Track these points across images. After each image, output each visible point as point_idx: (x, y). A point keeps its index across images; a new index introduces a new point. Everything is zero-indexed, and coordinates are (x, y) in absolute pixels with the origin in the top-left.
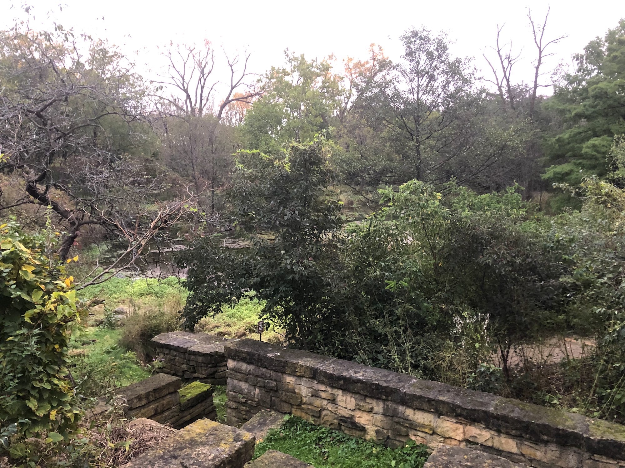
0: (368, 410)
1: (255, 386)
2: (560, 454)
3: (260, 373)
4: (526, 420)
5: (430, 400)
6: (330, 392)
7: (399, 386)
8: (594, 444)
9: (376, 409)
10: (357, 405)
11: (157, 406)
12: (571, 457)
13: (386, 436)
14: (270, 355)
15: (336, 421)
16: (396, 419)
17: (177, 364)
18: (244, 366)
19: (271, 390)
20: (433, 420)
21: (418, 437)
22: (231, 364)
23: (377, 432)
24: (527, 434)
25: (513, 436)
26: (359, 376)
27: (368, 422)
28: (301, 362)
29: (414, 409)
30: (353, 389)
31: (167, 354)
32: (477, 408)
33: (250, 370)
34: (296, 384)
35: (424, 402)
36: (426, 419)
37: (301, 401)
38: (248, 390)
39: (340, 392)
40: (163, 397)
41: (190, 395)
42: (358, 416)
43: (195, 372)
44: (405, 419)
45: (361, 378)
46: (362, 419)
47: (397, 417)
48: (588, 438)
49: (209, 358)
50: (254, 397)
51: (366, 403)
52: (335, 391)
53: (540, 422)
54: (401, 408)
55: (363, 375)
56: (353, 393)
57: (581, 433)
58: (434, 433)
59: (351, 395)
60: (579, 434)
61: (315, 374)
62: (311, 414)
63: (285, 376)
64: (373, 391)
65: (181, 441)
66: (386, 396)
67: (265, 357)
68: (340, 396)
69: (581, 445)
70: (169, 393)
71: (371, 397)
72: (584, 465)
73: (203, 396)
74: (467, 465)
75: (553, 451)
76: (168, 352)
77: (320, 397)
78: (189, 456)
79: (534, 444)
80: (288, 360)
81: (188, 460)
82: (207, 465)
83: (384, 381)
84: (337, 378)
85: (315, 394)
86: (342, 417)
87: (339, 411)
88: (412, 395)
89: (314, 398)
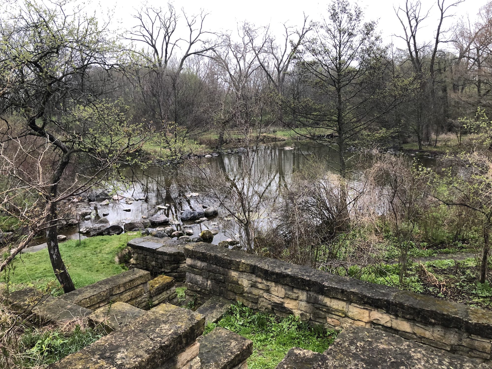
0: (294, 298)
1: (207, 279)
2: (445, 334)
3: (211, 269)
4: (418, 307)
5: (343, 291)
6: (265, 284)
7: (319, 280)
8: (471, 327)
9: (301, 297)
10: (286, 294)
11: (132, 294)
12: (452, 336)
13: (308, 318)
14: (219, 255)
16: (317, 306)
17: (148, 261)
18: (199, 264)
19: (220, 281)
20: (345, 307)
21: (333, 320)
22: (189, 261)
23: (302, 315)
24: (418, 318)
25: (408, 319)
26: (289, 272)
27: (294, 307)
28: (243, 261)
29: (331, 298)
30: (284, 282)
31: (140, 254)
32: (381, 298)
33: (203, 267)
34: (239, 278)
35: (339, 292)
36: (340, 306)
37: (243, 290)
38: (202, 282)
39: (273, 284)
40: (137, 286)
41: (158, 285)
42: (287, 302)
43: (162, 268)
44: (324, 306)
45: (290, 273)
46: (289, 305)
47: (317, 304)
48: (467, 322)
49: (173, 257)
50: (206, 287)
51: (293, 292)
52: (269, 283)
53: (429, 309)
54: (320, 297)
55: (291, 272)
56: (283, 285)
57: (461, 318)
58: (346, 316)
59: (281, 286)
60: (460, 319)
61: (254, 270)
62: (250, 300)
63: (231, 271)
64: (298, 284)
65: (148, 319)
66: (309, 287)
67: (216, 256)
68: (273, 287)
69: (461, 327)
70: (142, 284)
71: (297, 288)
72: (463, 342)
73: (167, 286)
74: (368, 341)
75: (439, 331)
76: (141, 252)
77: (257, 288)
78: (153, 331)
79: (424, 325)
80: (232, 259)
81: (153, 334)
82: (167, 338)
83: (308, 276)
84: (271, 273)
85: (254, 285)
86: (274, 303)
87: (272, 299)
88: (329, 287)
89: (253, 288)
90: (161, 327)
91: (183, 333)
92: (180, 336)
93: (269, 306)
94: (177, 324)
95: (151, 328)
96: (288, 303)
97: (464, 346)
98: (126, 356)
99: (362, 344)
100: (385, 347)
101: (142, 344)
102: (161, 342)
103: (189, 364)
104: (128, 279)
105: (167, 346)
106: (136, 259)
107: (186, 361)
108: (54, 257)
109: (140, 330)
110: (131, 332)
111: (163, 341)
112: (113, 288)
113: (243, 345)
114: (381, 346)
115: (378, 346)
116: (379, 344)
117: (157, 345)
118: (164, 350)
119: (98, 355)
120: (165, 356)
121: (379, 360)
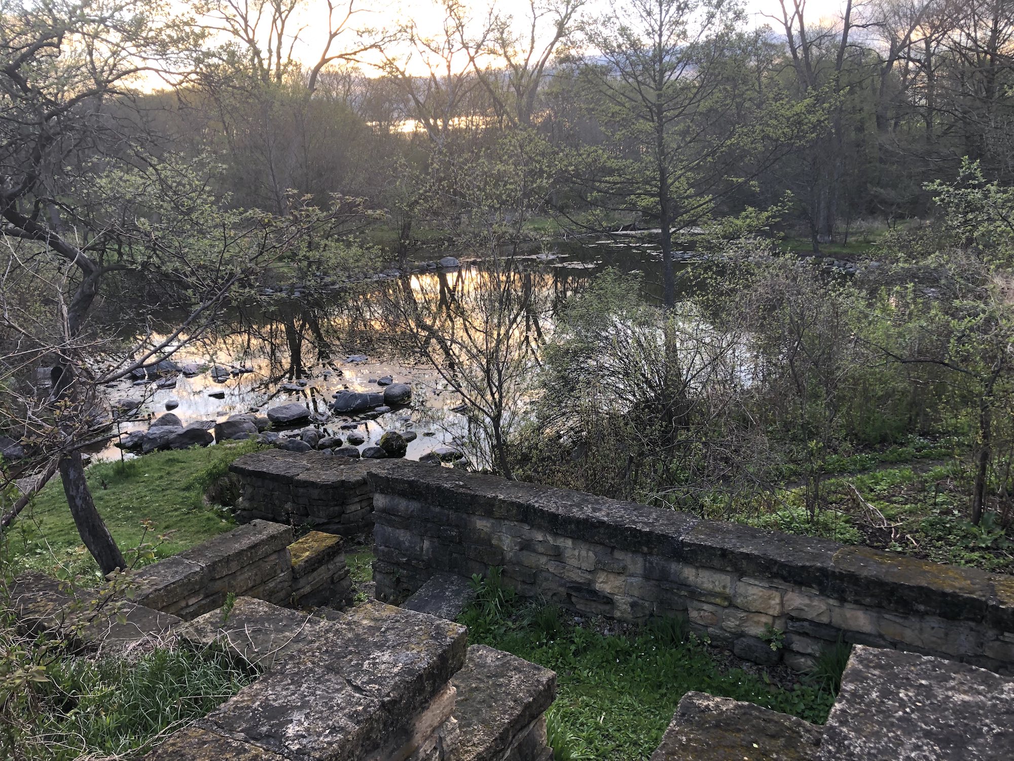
0: (617, 571)
1: (422, 536)
2: (946, 634)
3: (430, 515)
4: (890, 579)
5: (724, 553)
6: (552, 542)
7: (670, 531)
8: (1005, 617)
9: (631, 568)
10: (598, 562)
11: (256, 575)
12: (963, 637)
13: (647, 612)
14: (447, 485)
15: (562, 590)
16: (667, 586)
17: (277, 502)
18: (403, 504)
19: (451, 542)
20: (729, 584)
21: (702, 613)
22: (380, 501)
23: (633, 605)
24: (890, 602)
25: (867, 606)
26: (601, 515)
27: (616, 591)
28: (502, 497)
29: (697, 568)
30: (593, 538)
31: (259, 487)
32: (808, 564)
33: (413, 511)
34: (493, 532)
35: (715, 556)
36: (717, 583)
37: (503, 559)
38: (410, 542)
39: (569, 543)
40: (265, 557)
41: (307, 553)
42: (601, 580)
43: (307, 515)
44: (682, 584)
45: (606, 519)
46: (605, 584)
47: (667, 580)
48: (996, 608)
49: (331, 491)
50: (421, 555)
51: (613, 559)
52: (561, 542)
53: (913, 583)
54: (674, 567)
55: (608, 515)
56: (591, 543)
57: (984, 599)
58: (732, 605)
59: (587, 547)
60: (981, 601)
61: (527, 514)
62: (520, 579)
63: (474, 519)
64: (626, 540)
65: (339, 641)
66: (648, 548)
67: (439, 488)
68: (569, 550)
69: (983, 618)
70: (275, 552)
71: (622, 550)
72: (986, 649)
73: (328, 554)
74: (921, 684)
75: (933, 628)
76: (260, 483)
77: (535, 551)
78: (358, 667)
79: (902, 617)
80: (478, 493)
81: (358, 675)
82: (392, 682)
83: (645, 523)
84: (564, 520)
85: (526, 546)
86: (572, 582)
87: (567, 574)
88: (694, 544)
89: (525, 553)
90: (374, 659)
91: (425, 669)
92: (421, 676)
93: (562, 589)
94: (407, 649)
95: (351, 660)
96: (602, 582)
97: (987, 657)
98: (307, 730)
99: (910, 694)
100: (967, 698)
101: (339, 699)
102: (380, 694)
103: (436, 735)
104: (246, 543)
105: (394, 702)
106: (251, 499)
107: (429, 730)
108: (79, 502)
109: (326, 667)
110: (308, 674)
111: (385, 690)
112: (215, 563)
113: (538, 681)
114: (959, 698)
115: (948, 697)
116: (950, 693)
117: (372, 701)
118: (389, 711)
119: (242, 731)
120: (392, 723)
121: (965, 732)
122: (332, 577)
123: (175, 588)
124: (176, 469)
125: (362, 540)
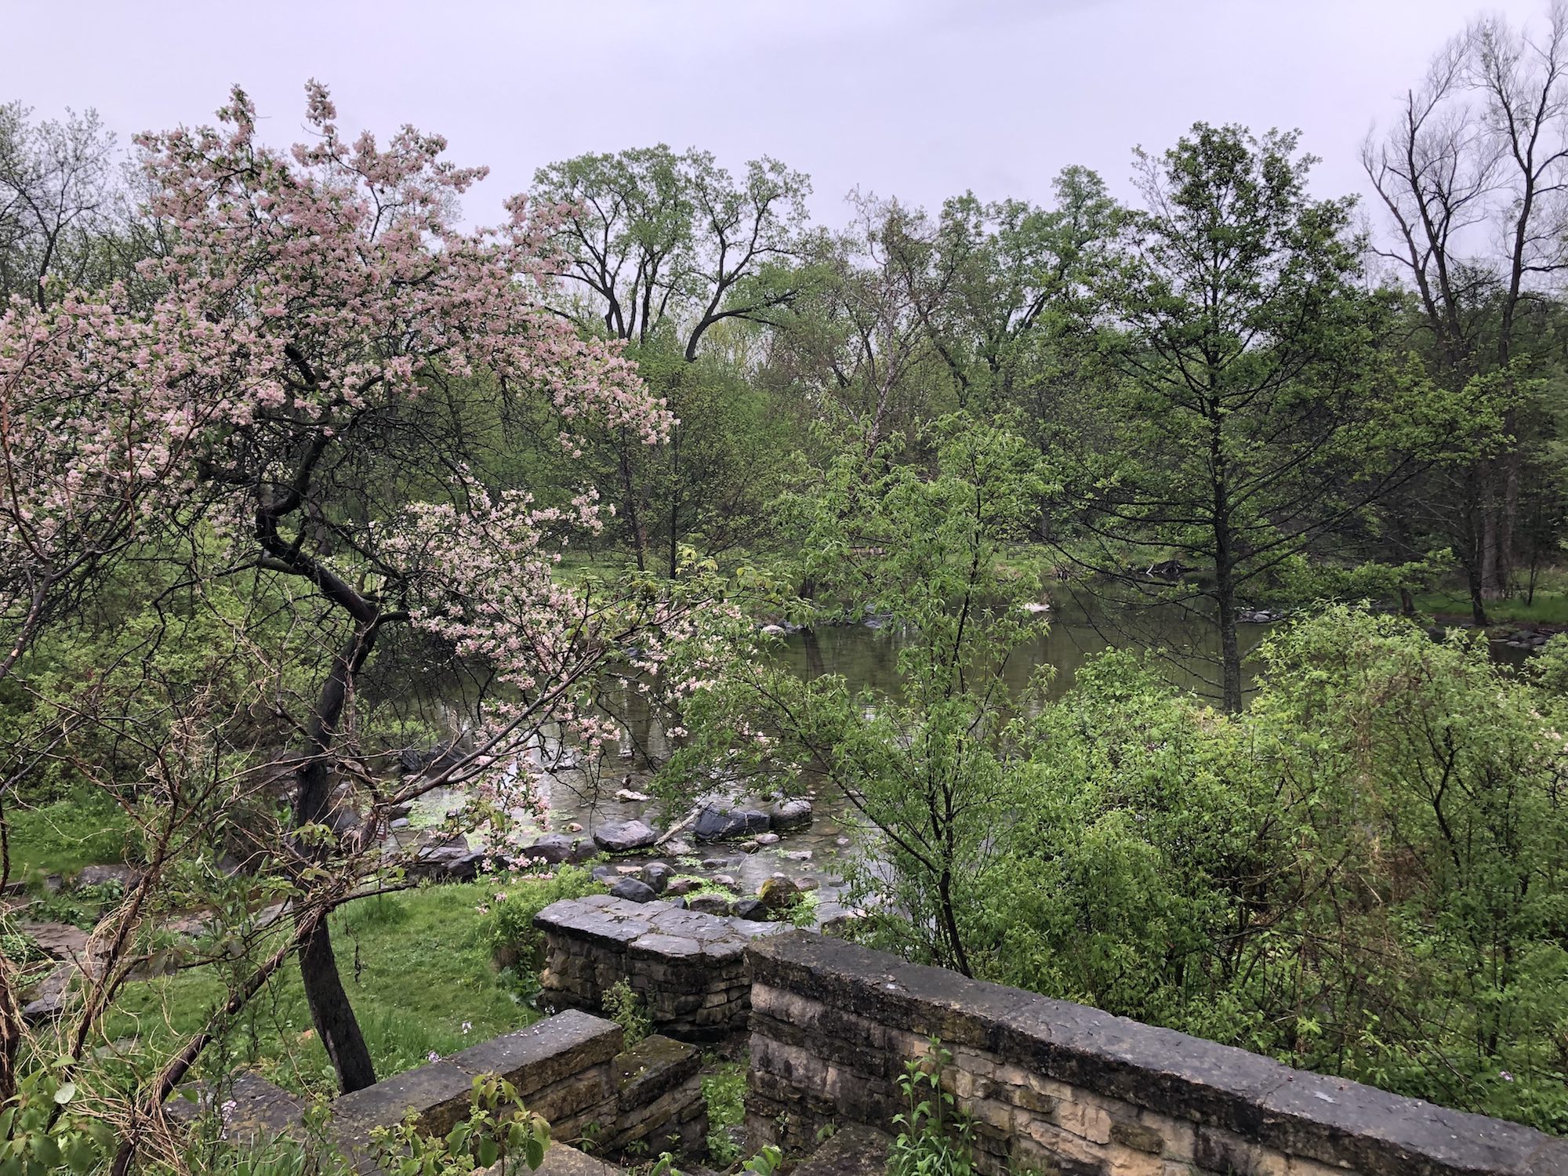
0: (1147, 1148)
1: (825, 1061)
3: (839, 1026)
5: (1335, 1135)
6: (1037, 1090)
7: (1240, 1087)
9: (1171, 1145)
10: (1115, 1131)
11: (564, 1099)
14: (868, 980)
17: (600, 980)
18: (798, 1007)
19: (871, 1073)
22: (761, 996)
26: (1124, 1051)
28: (956, 1006)
29: (1288, 1157)
30: (1107, 1087)
31: (575, 954)
33: (812, 1018)
35: (1319, 1138)
37: (956, 1110)
38: (807, 1069)
39: (1067, 1092)
40: (579, 1072)
41: (646, 1071)
42: (1118, 1162)
43: (645, 1005)
45: (1128, 1057)
46: (1127, 1171)
49: (683, 969)
50: (823, 1091)
51: (1141, 1127)
52: (1051, 1090)
54: (1246, 1151)
55: (1131, 1051)
56: (1102, 1096)
59: (1097, 1101)
61: (998, 1039)
62: (983, 1147)
63: (910, 1039)
64: (1163, 1096)
66: (1203, 1113)
67: (856, 985)
68: (1067, 1104)
70: (596, 1065)
71: (1155, 1112)
73: (675, 1075)
76: (577, 949)
77: (1008, 1101)
80: (918, 997)
83: (1196, 1070)
84: (1060, 1054)
85: (996, 1092)
86: (1070, 1161)
87: (1062, 1146)
88: (1282, 1115)
89: (992, 1102)
96: (1122, 1166)
104: (552, 1046)
106: (562, 973)
122: (679, 1113)
123: (442, 1113)
124: (454, 914)
125: (727, 1054)
